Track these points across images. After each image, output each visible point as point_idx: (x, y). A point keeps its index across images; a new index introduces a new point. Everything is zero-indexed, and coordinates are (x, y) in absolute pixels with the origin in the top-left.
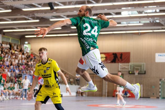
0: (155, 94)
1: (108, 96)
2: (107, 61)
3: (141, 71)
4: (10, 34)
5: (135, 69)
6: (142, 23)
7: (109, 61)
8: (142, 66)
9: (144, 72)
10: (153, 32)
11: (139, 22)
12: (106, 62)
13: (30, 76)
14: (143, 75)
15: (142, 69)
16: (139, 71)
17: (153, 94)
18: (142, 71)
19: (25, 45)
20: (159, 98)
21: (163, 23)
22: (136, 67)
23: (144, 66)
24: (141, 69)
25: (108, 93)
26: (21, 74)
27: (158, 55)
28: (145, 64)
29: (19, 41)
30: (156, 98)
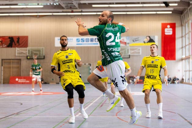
0: (54, 80)
1: (4, 83)
2: (2, 46)
3: (40, 56)
5: (33, 54)
6: (41, 5)
7: (4, 45)
8: (41, 50)
9: (43, 58)
10: (53, 15)
11: (37, 4)
14: (42, 61)
15: (41, 54)
16: (38, 56)
17: (53, 79)
18: (41, 55)
20: (59, 83)
21: (63, 6)
22: (34, 52)
23: (43, 51)
24: (40, 54)
25: (4, 79)
27: (57, 39)
28: (44, 48)
30: (55, 84)
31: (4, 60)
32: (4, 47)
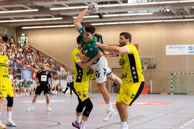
0: (165, 90)
3: (150, 65)
4: (5, 24)
5: (143, 63)
6: (151, 12)
8: (152, 59)
9: (154, 67)
10: (163, 22)
11: (147, 11)
12: (111, 55)
13: (29, 72)
14: (153, 70)
15: (152, 63)
16: (148, 65)
17: (164, 89)
18: (152, 65)
19: (22, 38)
20: (170, 94)
21: (174, 12)
22: (145, 61)
23: (153, 60)
24: (150, 62)
26: (20, 70)
27: (168, 48)
28: (154, 56)
29: (15, 32)
30: (167, 94)
31: (115, 69)
32: (114, 56)
